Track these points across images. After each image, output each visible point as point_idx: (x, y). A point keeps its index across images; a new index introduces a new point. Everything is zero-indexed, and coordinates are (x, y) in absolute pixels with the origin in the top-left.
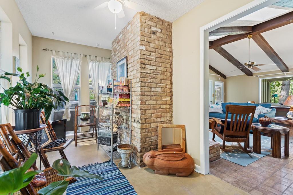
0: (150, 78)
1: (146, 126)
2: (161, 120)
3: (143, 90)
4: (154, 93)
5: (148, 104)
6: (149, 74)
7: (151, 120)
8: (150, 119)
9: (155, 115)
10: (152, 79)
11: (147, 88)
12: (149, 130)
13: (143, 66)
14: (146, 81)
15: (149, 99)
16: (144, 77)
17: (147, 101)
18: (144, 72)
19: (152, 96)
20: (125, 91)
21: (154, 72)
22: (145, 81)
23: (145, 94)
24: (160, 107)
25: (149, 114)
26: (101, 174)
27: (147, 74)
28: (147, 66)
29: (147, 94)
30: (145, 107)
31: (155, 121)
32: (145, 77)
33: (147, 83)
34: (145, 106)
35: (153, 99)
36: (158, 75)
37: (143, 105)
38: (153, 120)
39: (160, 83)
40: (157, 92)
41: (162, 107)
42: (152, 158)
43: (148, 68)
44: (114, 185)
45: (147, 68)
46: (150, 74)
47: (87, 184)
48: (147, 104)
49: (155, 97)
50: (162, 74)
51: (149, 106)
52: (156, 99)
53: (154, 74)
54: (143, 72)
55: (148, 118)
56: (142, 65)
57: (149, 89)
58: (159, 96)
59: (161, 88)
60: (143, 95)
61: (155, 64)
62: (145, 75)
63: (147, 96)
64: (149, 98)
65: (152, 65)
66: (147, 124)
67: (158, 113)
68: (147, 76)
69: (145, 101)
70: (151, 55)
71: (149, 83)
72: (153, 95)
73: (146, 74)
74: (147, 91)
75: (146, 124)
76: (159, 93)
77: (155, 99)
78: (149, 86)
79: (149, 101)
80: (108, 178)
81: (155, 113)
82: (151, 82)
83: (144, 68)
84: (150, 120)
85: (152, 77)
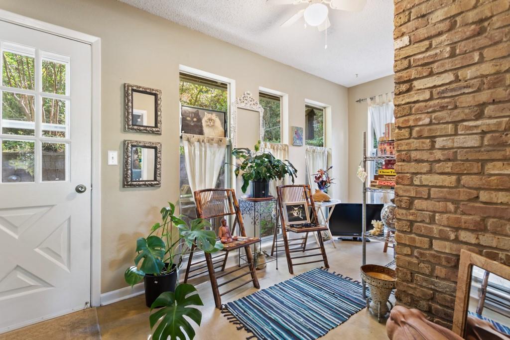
0: (428, 113)
1: (414, 240)
2: (477, 238)
3: (404, 147)
4: (446, 152)
5: (419, 184)
6: (423, 104)
7: (431, 230)
8: (425, 225)
9: (448, 218)
10: (434, 115)
11: (415, 141)
12: (421, 254)
13: (404, 87)
14: (413, 124)
15: (425, 170)
16: (408, 115)
17: (419, 176)
18: (408, 100)
19: (439, 161)
20: (391, 153)
21: (443, 92)
22: (411, 123)
23: (410, 156)
24: (478, 197)
25: (424, 211)
26: (334, 294)
27: (417, 105)
28: (415, 83)
29: (418, 157)
30: (408, 191)
31: (449, 238)
32: (410, 114)
33: (417, 129)
34: (408, 187)
35: (439, 172)
36: (464, 94)
37: (403, 185)
38: (440, 230)
39: (477, 119)
40: (458, 148)
41: (484, 196)
42: (393, 321)
43: (419, 88)
44: (316, 313)
45: (417, 88)
46: (431, 99)
47: (303, 289)
48: (417, 182)
49: (450, 164)
50: (485, 86)
51: (426, 189)
52: (456, 171)
53: (445, 98)
54: (403, 102)
55: (421, 222)
56: (401, 85)
57: (423, 143)
58: (467, 160)
59: (484, 133)
60: (404, 161)
61: (447, 67)
62: (411, 108)
63: (418, 161)
64: (425, 167)
65: (437, 74)
66: (417, 237)
67: (464, 213)
68: (418, 109)
69: (408, 175)
70: (434, 46)
71: (422, 128)
72: (442, 158)
73: (413, 105)
74: (416, 150)
75: (413, 236)
76: (466, 152)
77: (449, 170)
78: (426, 134)
79: (424, 176)
80: (328, 303)
81: (450, 212)
82: (431, 123)
83: (408, 91)
84: (426, 228)
85: (436, 108)
